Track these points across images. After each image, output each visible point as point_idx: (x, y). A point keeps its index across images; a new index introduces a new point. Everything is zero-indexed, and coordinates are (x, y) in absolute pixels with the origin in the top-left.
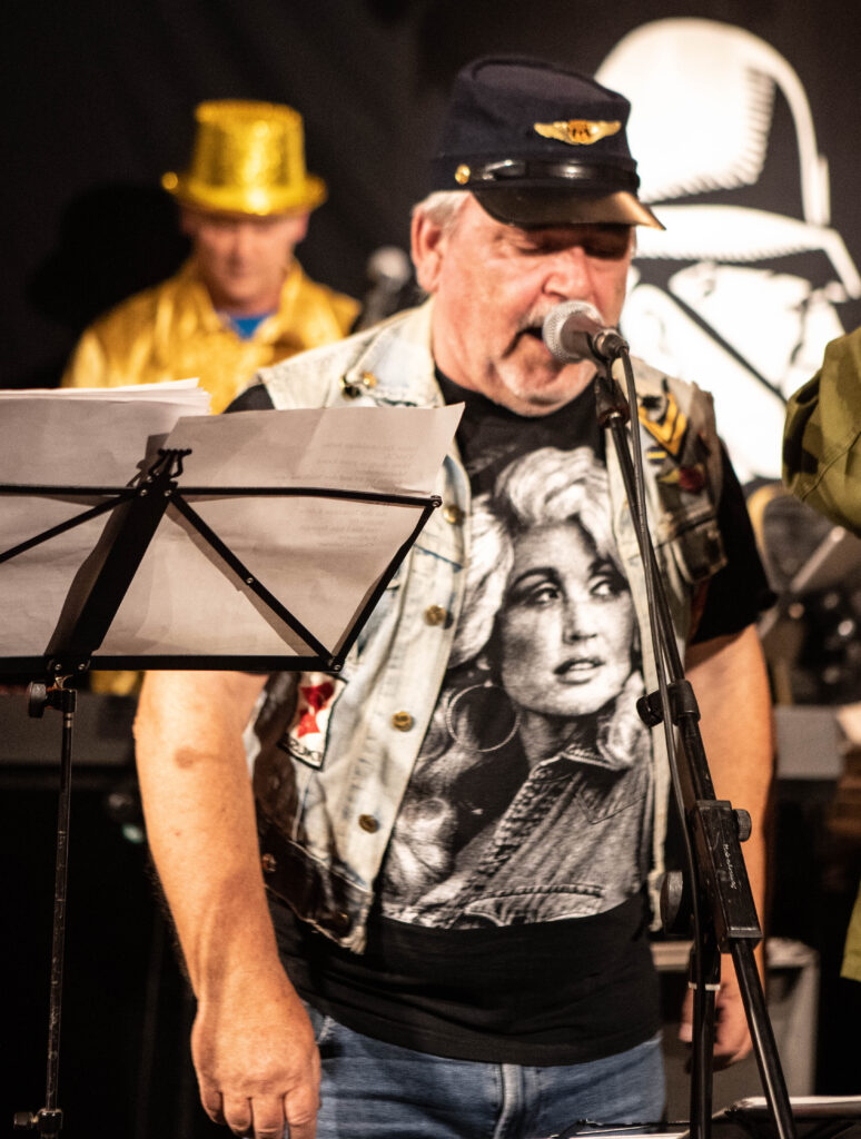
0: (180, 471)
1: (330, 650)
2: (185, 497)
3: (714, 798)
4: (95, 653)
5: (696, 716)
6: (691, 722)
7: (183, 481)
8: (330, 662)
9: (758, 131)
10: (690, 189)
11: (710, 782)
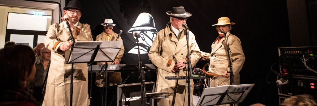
2: (100, 48)
4: (94, 61)
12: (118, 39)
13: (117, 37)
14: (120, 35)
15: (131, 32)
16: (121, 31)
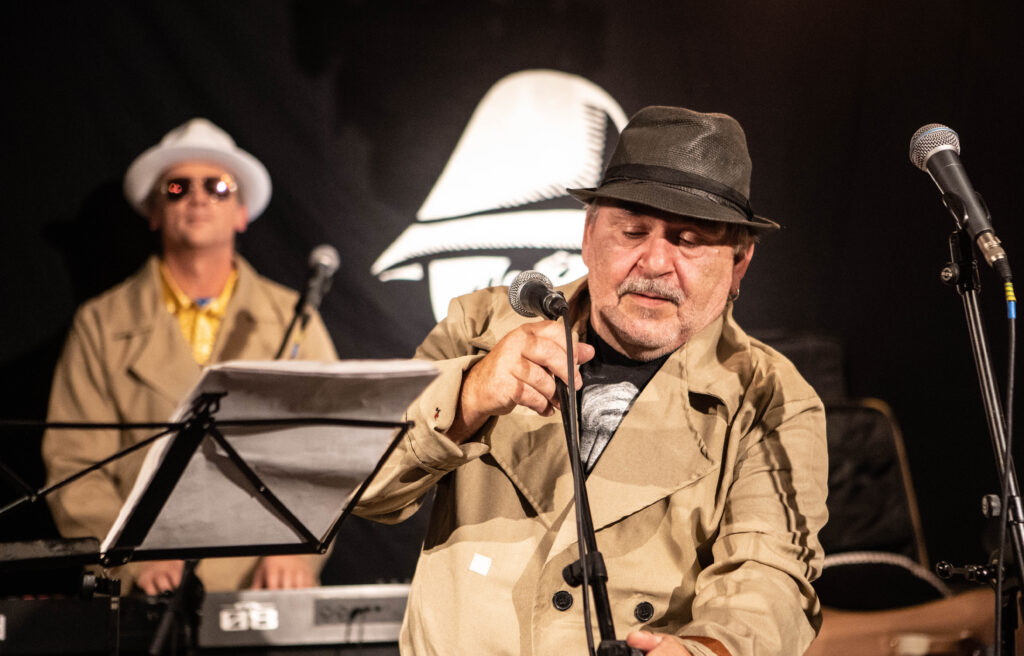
0: (218, 409)
1: (319, 537)
2: (219, 428)
3: (614, 638)
4: (137, 549)
5: (605, 578)
6: (601, 583)
7: (219, 416)
8: (318, 547)
9: (596, 152)
10: (548, 196)
11: (612, 627)
12: (296, 334)
13: (288, 315)
14: (315, 297)
15: (413, 273)
16: (327, 258)
